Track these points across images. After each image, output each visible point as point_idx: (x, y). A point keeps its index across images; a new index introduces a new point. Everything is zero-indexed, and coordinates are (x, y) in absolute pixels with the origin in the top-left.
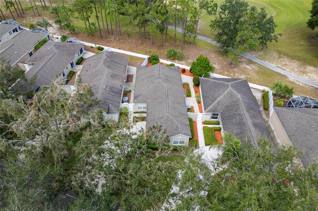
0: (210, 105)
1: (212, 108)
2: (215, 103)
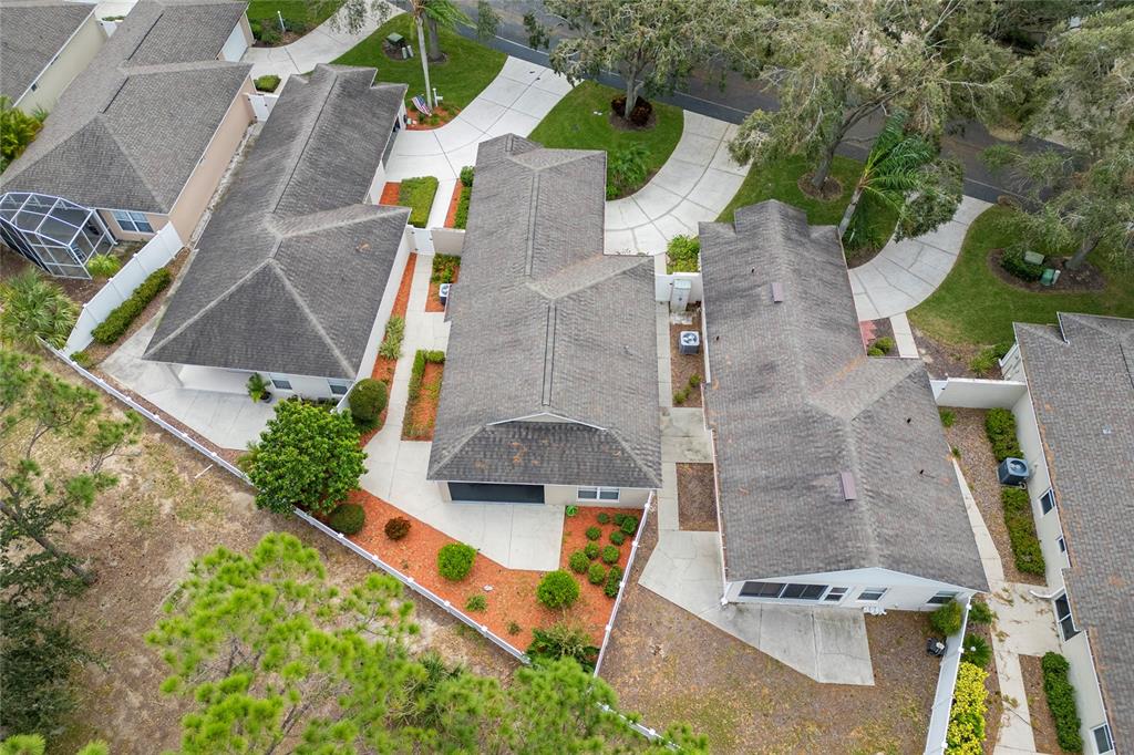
0: (384, 220)
1: (382, 212)
2: (365, 220)
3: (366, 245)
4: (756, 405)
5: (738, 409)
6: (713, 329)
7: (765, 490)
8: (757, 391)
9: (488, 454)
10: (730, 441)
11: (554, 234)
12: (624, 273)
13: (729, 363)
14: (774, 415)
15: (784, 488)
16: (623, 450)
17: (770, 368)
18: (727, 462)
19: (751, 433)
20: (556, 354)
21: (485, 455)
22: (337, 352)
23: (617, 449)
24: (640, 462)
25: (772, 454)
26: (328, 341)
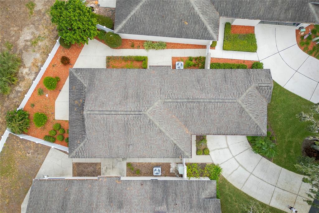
0: (206, 29)
1: (211, 27)
2: (203, 19)
3: (187, 23)
4: (104, 198)
5: (104, 190)
6: (148, 183)
7: (64, 198)
8: (111, 200)
9: (77, 91)
10: (90, 186)
11: (196, 111)
12: (175, 145)
13: (128, 189)
14: (97, 205)
15: (63, 205)
16: (80, 144)
17: (120, 206)
18: (81, 184)
19: (91, 195)
20: (116, 115)
21: (77, 89)
22: (124, 22)
23: (80, 141)
24: (76, 150)
25: (79, 202)
26: (129, 17)
